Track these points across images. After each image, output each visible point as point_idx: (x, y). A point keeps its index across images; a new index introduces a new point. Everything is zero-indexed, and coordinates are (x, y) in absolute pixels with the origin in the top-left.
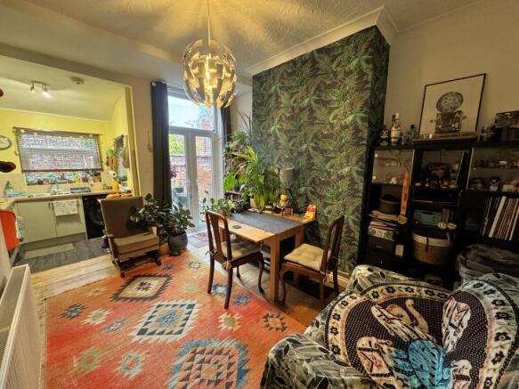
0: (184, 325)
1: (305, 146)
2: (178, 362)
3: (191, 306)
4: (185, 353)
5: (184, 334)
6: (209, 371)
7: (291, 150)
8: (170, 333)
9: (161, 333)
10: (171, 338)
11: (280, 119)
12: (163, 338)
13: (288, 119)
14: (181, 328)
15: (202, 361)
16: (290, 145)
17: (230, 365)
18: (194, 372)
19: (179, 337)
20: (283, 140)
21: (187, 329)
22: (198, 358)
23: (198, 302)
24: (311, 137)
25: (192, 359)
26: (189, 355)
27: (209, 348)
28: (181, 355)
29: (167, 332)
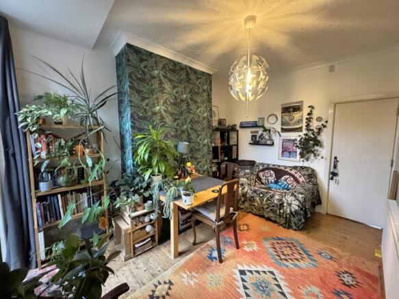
0: (264, 272)
1: (185, 127)
2: (292, 266)
3: (242, 272)
4: (284, 265)
5: (272, 269)
6: (286, 251)
7: (176, 129)
8: (275, 279)
9: (279, 286)
10: (279, 276)
11: (165, 102)
12: (282, 283)
13: (172, 104)
14: (267, 273)
15: (284, 255)
16: (175, 125)
17: (278, 243)
18: (291, 257)
19: (275, 271)
20: (168, 120)
21: (266, 269)
22: (283, 257)
23: (237, 268)
24: (189, 120)
25: (286, 260)
26: (285, 262)
27: (275, 253)
28: (287, 266)
29: (276, 283)
